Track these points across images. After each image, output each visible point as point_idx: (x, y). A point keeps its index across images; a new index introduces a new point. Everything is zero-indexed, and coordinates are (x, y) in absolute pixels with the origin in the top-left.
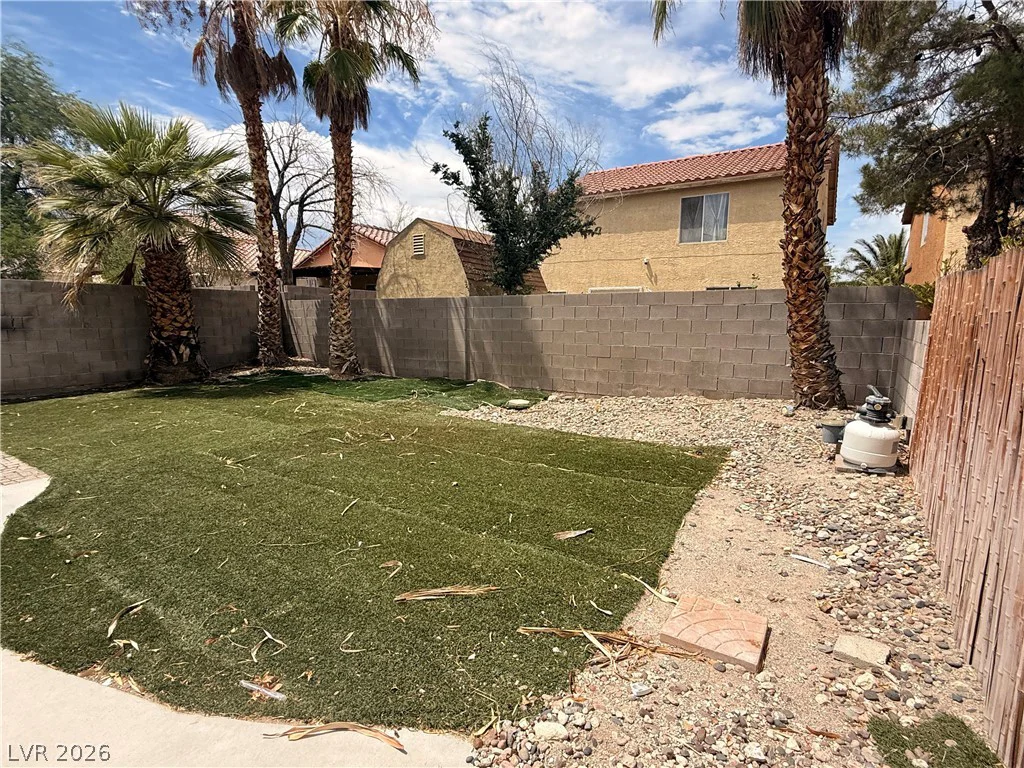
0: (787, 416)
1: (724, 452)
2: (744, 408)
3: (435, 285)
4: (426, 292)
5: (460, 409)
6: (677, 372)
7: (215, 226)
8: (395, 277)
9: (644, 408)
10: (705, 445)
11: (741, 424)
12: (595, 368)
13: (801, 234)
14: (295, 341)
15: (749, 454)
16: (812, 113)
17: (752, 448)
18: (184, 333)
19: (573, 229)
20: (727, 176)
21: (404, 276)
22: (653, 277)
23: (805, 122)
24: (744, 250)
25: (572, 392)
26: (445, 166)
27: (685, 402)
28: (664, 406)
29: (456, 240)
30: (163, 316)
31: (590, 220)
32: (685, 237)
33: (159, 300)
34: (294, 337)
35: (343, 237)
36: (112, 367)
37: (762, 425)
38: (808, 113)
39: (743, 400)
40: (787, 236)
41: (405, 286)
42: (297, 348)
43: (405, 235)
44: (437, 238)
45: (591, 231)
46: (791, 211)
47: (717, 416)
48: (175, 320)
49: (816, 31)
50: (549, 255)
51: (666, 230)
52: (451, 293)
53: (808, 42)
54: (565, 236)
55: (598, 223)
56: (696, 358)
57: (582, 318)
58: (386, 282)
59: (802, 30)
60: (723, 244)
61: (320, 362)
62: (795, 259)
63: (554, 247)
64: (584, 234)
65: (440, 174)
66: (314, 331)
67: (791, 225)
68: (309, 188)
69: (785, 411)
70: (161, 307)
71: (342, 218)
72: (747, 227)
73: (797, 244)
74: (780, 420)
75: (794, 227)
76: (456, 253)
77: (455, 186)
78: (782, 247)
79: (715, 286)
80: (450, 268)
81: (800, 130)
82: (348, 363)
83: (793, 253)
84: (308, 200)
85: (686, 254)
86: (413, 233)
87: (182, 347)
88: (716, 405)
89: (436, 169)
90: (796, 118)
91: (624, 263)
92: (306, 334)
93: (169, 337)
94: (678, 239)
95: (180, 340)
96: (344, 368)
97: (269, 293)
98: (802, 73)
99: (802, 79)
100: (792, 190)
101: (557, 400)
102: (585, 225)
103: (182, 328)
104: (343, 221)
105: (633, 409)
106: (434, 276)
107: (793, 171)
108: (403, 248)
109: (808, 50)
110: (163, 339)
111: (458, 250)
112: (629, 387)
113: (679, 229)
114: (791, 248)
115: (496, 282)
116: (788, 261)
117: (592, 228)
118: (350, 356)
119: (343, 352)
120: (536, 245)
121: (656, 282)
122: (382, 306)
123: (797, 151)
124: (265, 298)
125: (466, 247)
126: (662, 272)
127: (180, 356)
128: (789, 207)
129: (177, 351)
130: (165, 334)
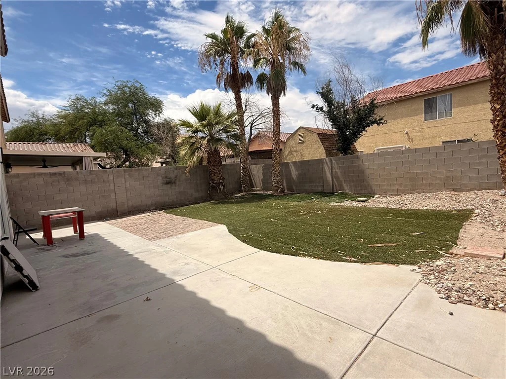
0: (501, 196)
1: (472, 211)
2: (477, 194)
3: (309, 154)
4: (305, 157)
5: (337, 203)
6: (438, 181)
7: (232, 141)
8: (291, 152)
9: (424, 197)
10: (461, 209)
11: (477, 200)
12: (396, 183)
13: (501, 116)
14: (253, 182)
15: (484, 211)
16: (502, 67)
17: (485, 209)
18: (221, 181)
19: (373, 123)
20: (449, 85)
21: (295, 151)
22: (410, 140)
23: (499, 71)
24: (464, 121)
25: (385, 194)
26: (317, 105)
27: (444, 195)
28: (434, 196)
29: (319, 134)
30: (214, 175)
31: (381, 117)
32: (427, 118)
33: (213, 169)
34: (253, 181)
35: (277, 139)
36: (197, 195)
37: (488, 200)
38: (500, 67)
39: (476, 191)
40: (494, 118)
41: (295, 155)
42: (254, 184)
43: (295, 135)
44: (310, 134)
45: (381, 123)
46: (495, 108)
47: (464, 198)
48: (218, 176)
49: (500, 34)
50: (362, 135)
51: (416, 116)
52: (317, 157)
53: (497, 39)
54: (369, 126)
55: (385, 119)
56: (448, 174)
57: (388, 161)
58: (286, 154)
59: (494, 35)
60: (450, 119)
61: (265, 189)
62: (499, 128)
63: (364, 132)
64: (378, 124)
65: (315, 109)
66: (262, 177)
67: (496, 113)
68: (254, 120)
69: (500, 194)
70: (214, 172)
72: (464, 109)
73: (499, 121)
74: (498, 198)
75: (497, 114)
76: (319, 139)
77: (321, 112)
78: (491, 123)
79: (448, 140)
80: (316, 146)
81: (496, 74)
82: (280, 189)
83: (498, 125)
84: (254, 125)
85: (429, 126)
86: (298, 133)
87: (221, 186)
88: (462, 194)
89: (313, 107)
90: (494, 70)
91: (394, 134)
92: (258, 179)
93: (216, 183)
94: (423, 119)
95: (220, 183)
96: (279, 190)
97: (245, 163)
98: (495, 51)
99: (495, 54)
100: (495, 99)
101: (379, 197)
102: (379, 120)
103: (220, 179)
104: (277, 132)
105: (418, 199)
106: (309, 150)
107: (494, 91)
108: (294, 139)
109: (497, 42)
110: (214, 183)
111: (320, 138)
112: (414, 190)
113: (423, 115)
114: (496, 123)
115: (338, 150)
116: (495, 128)
117: (383, 121)
118: (281, 185)
119: (278, 184)
120: (356, 132)
121: (412, 141)
122: (292, 165)
123: (496, 83)
124: (244, 166)
125: (323, 136)
126: (416, 136)
127: (220, 189)
128: (493, 106)
129: (219, 188)
130: (215, 182)
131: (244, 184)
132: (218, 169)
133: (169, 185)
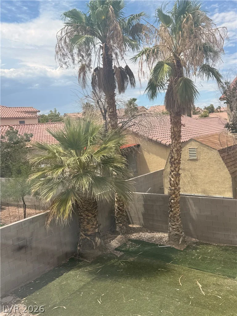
4: (199, 180)
18: (97, 231)
30: (88, 223)
44: (206, 150)
48: (93, 225)
70: (87, 219)
71: (177, 159)
80: (216, 167)
82: (182, 237)
86: (189, 146)
87: (97, 239)
92: (136, 212)
93: (91, 235)
95: (95, 235)
96: (181, 240)
103: (95, 228)
104: (177, 161)
106: (205, 171)
110: (89, 236)
111: (222, 158)
118: (182, 233)
119: (179, 231)
127: (96, 244)
129: (94, 241)
130: (89, 233)
131: (120, 223)
132: (93, 214)
133: (23, 251)
